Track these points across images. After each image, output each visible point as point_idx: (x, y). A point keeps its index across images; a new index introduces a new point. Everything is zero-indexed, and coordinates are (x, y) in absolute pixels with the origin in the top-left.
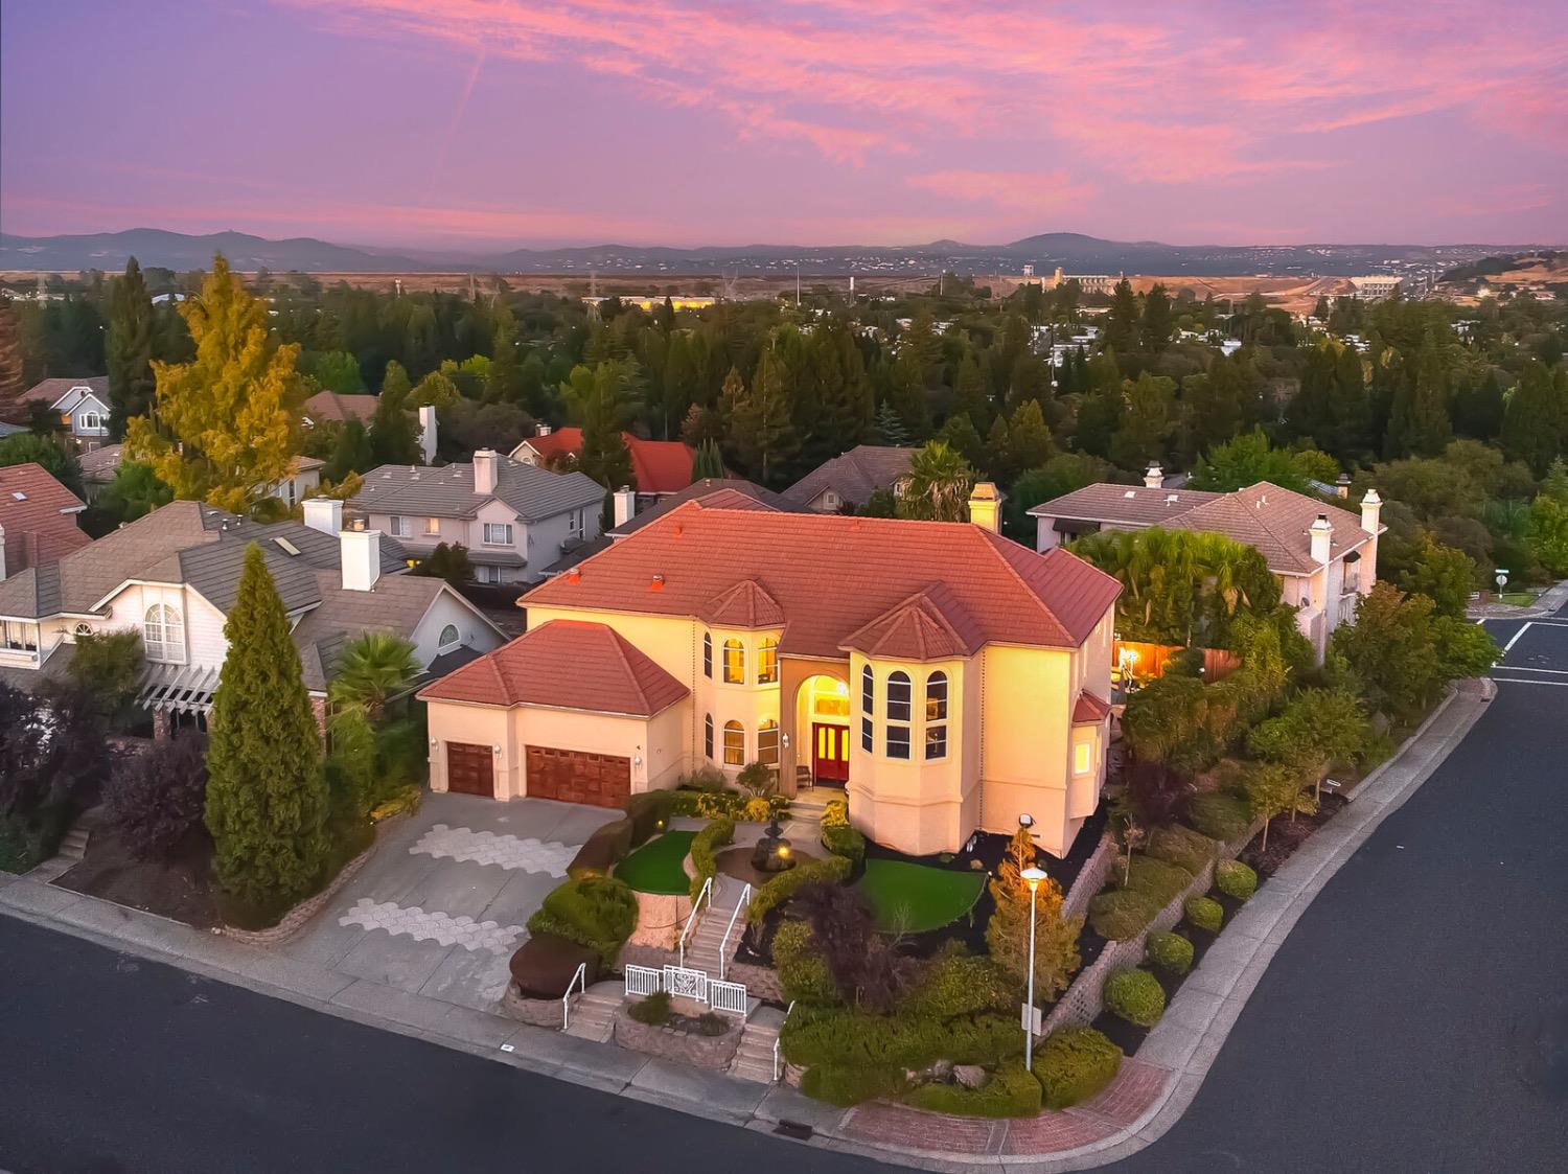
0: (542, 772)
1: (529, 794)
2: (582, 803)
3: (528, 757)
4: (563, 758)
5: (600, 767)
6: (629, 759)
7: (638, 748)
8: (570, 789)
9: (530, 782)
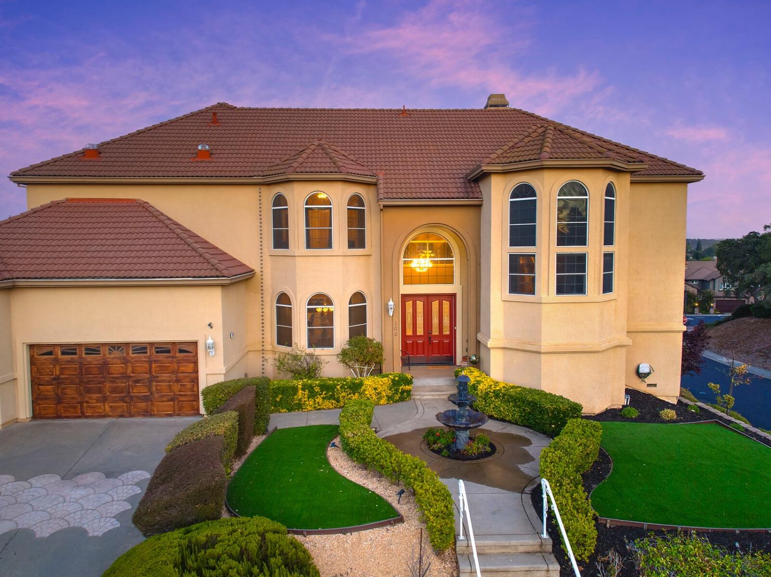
0: (57, 381)
1: (35, 416)
2: (122, 416)
3: (33, 362)
4: (90, 358)
5: (150, 362)
6: (195, 344)
7: (210, 325)
8: (104, 400)
9: (37, 399)
